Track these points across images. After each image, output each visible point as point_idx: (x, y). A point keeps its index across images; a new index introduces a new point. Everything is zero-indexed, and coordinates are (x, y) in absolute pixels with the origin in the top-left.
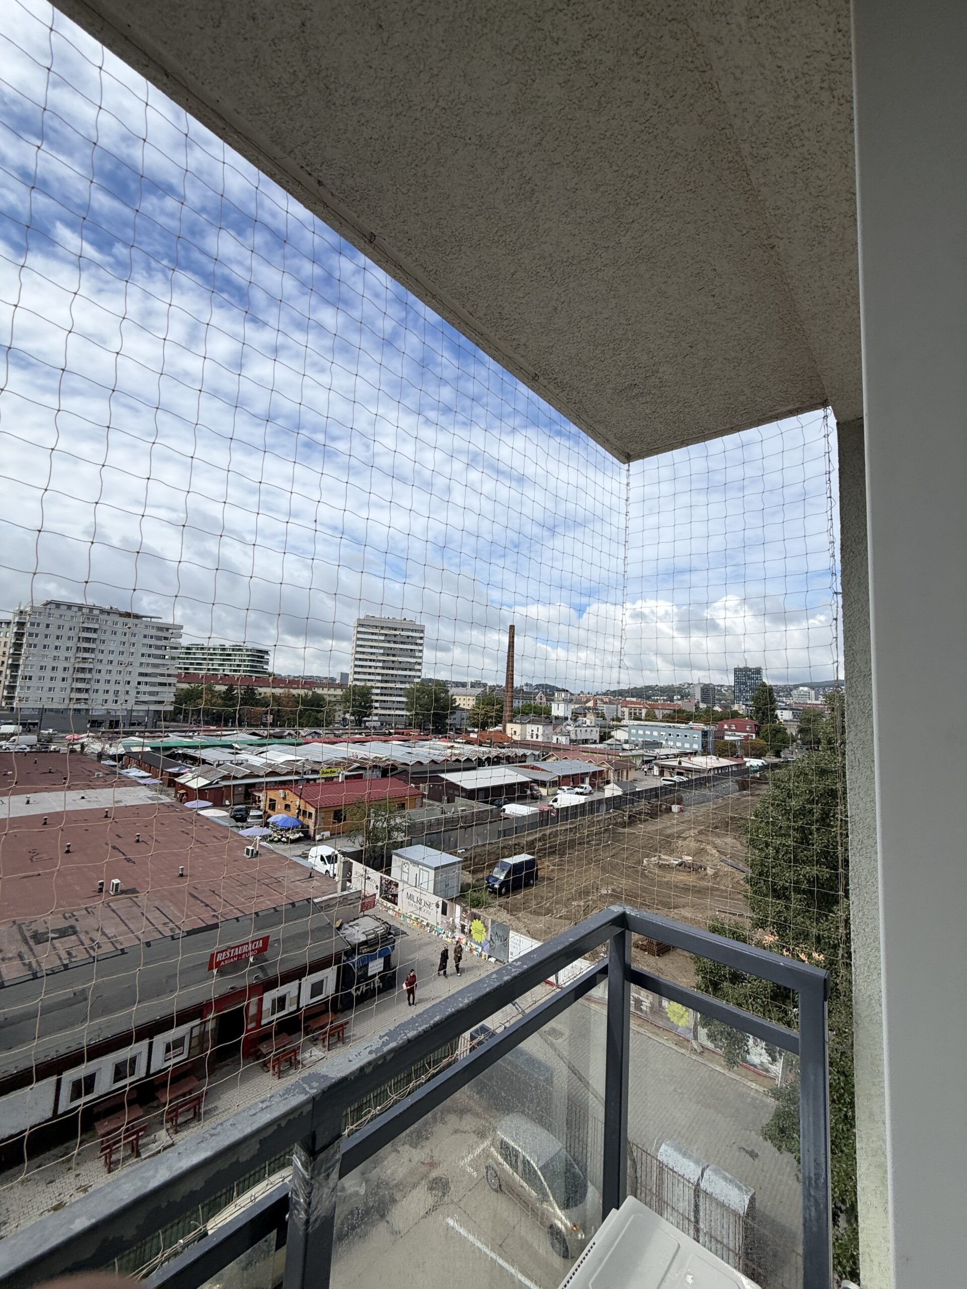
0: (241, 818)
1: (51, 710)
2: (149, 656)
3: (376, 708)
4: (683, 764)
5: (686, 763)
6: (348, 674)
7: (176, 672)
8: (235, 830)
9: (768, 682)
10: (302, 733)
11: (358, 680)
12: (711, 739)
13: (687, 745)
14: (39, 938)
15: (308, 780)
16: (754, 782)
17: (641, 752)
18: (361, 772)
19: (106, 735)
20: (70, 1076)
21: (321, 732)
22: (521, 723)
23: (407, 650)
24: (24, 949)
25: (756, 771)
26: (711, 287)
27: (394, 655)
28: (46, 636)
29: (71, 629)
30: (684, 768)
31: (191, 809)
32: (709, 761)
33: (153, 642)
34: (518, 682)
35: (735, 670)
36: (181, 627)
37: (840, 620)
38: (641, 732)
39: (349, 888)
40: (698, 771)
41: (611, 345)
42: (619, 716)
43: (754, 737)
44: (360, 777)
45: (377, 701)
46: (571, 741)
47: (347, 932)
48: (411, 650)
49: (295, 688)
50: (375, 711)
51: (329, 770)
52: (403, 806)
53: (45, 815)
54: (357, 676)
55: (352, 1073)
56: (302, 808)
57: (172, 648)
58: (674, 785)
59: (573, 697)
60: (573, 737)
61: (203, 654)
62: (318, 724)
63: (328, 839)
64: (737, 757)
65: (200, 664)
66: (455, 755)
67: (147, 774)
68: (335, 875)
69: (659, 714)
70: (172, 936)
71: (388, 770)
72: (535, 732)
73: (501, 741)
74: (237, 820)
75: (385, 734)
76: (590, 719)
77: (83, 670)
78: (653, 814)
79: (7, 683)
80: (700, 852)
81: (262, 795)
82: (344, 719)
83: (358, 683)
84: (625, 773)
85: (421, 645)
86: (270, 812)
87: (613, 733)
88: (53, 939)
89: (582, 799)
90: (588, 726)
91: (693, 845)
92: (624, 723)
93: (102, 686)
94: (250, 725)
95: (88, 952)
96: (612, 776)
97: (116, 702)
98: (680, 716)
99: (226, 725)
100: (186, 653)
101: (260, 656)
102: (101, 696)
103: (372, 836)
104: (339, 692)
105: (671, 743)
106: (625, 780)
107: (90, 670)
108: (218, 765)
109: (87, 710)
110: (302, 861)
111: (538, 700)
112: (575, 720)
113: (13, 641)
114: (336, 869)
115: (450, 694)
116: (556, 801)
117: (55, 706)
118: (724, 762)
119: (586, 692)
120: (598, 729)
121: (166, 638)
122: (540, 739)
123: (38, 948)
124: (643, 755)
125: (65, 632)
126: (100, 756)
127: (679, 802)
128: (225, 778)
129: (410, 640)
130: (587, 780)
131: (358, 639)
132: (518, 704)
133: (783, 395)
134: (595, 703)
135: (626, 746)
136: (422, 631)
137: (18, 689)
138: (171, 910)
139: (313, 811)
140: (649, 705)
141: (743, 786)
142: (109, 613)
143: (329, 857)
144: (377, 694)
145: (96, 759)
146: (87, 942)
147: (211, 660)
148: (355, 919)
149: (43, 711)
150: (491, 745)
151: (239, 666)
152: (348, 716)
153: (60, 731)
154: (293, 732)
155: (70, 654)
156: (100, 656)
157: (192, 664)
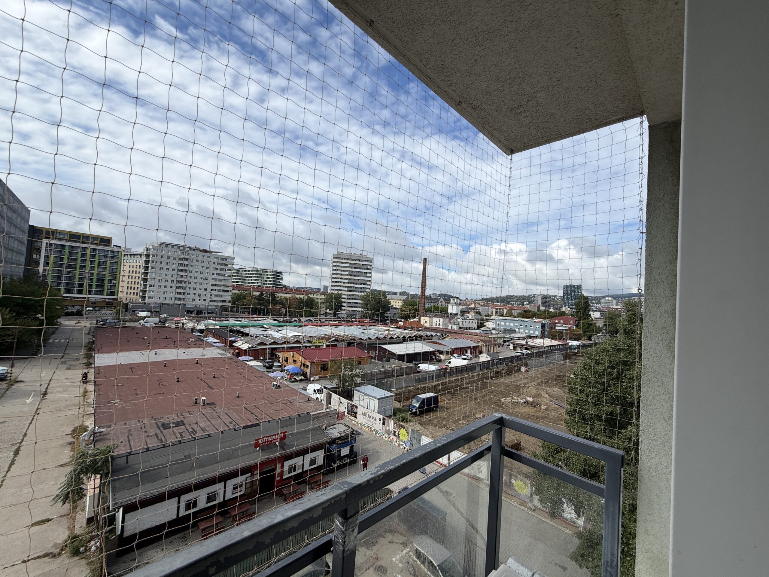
0: (269, 367)
1: (165, 304)
2: (217, 274)
3: (344, 306)
4: (529, 343)
5: (530, 342)
6: (327, 287)
7: (231, 284)
8: (266, 373)
9: (585, 294)
10: (302, 320)
11: (333, 290)
12: (547, 328)
13: (532, 332)
14: (166, 426)
15: (306, 347)
16: (573, 355)
17: (503, 335)
18: (336, 343)
19: (195, 318)
20: (185, 498)
21: (313, 319)
22: (430, 317)
23: (362, 272)
24: (158, 432)
25: (575, 349)
26: (575, 43)
27: (354, 276)
28: (161, 263)
29: (174, 259)
30: (529, 346)
31: (242, 361)
32: (545, 341)
33: (219, 266)
34: (428, 293)
35: (564, 286)
36: (234, 258)
37: (644, 248)
38: (503, 323)
39: (330, 408)
40: (538, 347)
41: (508, 81)
42: (490, 314)
43: (575, 328)
44: (335, 345)
45: (345, 302)
46: (460, 328)
47: (329, 432)
48: (365, 273)
49: (297, 294)
50: (343, 308)
51: (317, 342)
52: (360, 363)
53: (165, 361)
54: (333, 288)
55: (364, 482)
56: (303, 362)
57: (228, 270)
58: (523, 355)
59: (462, 302)
60: (461, 325)
61: (246, 274)
62: (311, 315)
63: (317, 380)
64: (563, 340)
65: (245, 279)
66: (390, 334)
67: (218, 341)
68: (322, 400)
69: (515, 313)
70: (235, 429)
71: (351, 342)
72: (438, 322)
73: (418, 327)
74: (268, 368)
75: (349, 322)
76: (472, 315)
77: (181, 282)
78: (509, 372)
79: (141, 289)
80: (538, 395)
81: (280, 354)
82: (326, 312)
83: (333, 292)
84: (492, 348)
85: (370, 269)
86: (285, 364)
87: (485, 324)
88: (173, 427)
89: (465, 362)
90: (470, 319)
91: (533, 391)
92: (492, 317)
93: (192, 291)
94: (273, 315)
95: (191, 435)
96: (484, 349)
97: (200, 300)
98: (527, 314)
99: (260, 315)
100: (237, 273)
101: (278, 275)
102: (191, 297)
103: (343, 379)
104: (323, 297)
105: (521, 331)
106: (492, 351)
107: (185, 282)
108: (256, 337)
109: (185, 305)
110: (303, 392)
111: (440, 304)
112: (463, 316)
113: (144, 265)
114: (322, 397)
115: (388, 298)
116: (450, 362)
117: (167, 302)
118: (555, 342)
119: (469, 298)
120: (476, 321)
121: (225, 265)
122: (441, 327)
123: (165, 431)
124: (504, 337)
125: (171, 261)
126: (193, 330)
127: (526, 365)
128: (261, 344)
129: (364, 267)
130: (469, 351)
131: (334, 266)
132: (428, 305)
133: (615, 109)
134: (475, 306)
135: (494, 332)
136: (371, 262)
137: (147, 292)
138: (234, 415)
139: (309, 364)
140: (509, 307)
141: (566, 358)
142: (194, 250)
143: (318, 390)
144: (345, 298)
145: (190, 331)
146: (190, 430)
147: (251, 277)
148: (333, 425)
149: (161, 304)
150: (412, 329)
151: (266, 281)
152: (328, 311)
153: (170, 316)
154: (297, 319)
155: (175, 273)
156: (190, 274)
157: (240, 279)
